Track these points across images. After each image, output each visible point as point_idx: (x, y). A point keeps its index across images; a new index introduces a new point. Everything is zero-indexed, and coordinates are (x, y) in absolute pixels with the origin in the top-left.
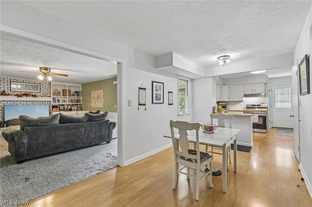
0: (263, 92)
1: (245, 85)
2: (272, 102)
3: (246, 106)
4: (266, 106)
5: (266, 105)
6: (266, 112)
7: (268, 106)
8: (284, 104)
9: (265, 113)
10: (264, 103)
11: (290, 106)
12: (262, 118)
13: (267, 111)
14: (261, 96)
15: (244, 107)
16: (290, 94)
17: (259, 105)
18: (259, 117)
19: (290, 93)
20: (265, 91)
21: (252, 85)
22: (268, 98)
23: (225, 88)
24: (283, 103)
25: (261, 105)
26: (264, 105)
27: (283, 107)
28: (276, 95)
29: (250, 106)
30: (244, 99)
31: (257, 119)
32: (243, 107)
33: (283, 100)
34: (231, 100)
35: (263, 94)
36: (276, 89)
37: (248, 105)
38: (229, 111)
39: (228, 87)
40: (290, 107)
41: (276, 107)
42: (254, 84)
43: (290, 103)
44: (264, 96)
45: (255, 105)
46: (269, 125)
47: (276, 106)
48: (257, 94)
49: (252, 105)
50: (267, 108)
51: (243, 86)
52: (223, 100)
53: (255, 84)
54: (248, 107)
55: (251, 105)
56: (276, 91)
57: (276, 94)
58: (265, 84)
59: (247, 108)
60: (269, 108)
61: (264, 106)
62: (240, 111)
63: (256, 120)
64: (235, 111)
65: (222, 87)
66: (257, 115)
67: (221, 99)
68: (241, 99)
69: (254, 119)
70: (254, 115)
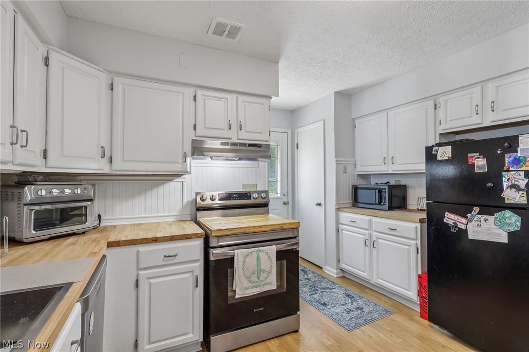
0: (267, 136)
1: (200, 93)
3: (189, 199)
4: (267, 199)
9: (296, 233)
10: (255, 188)
11: (279, 191)
12: (285, 261)
16: (279, 160)
17: (245, 196)
19: (279, 156)
22: (267, 163)
31: (270, 272)
32: (179, 207)
34: (119, 166)
40: (279, 195)
43: (279, 183)
45: (230, 197)
48: (245, 145)
51: (189, 92)
52: (57, 165)
61: (260, 199)
62: (187, 238)
63: (267, 281)
64: (155, 240)
65: (52, 62)
66: (273, 249)
67: (45, 157)
68: (180, 165)
69: (258, 278)
70: (260, 254)
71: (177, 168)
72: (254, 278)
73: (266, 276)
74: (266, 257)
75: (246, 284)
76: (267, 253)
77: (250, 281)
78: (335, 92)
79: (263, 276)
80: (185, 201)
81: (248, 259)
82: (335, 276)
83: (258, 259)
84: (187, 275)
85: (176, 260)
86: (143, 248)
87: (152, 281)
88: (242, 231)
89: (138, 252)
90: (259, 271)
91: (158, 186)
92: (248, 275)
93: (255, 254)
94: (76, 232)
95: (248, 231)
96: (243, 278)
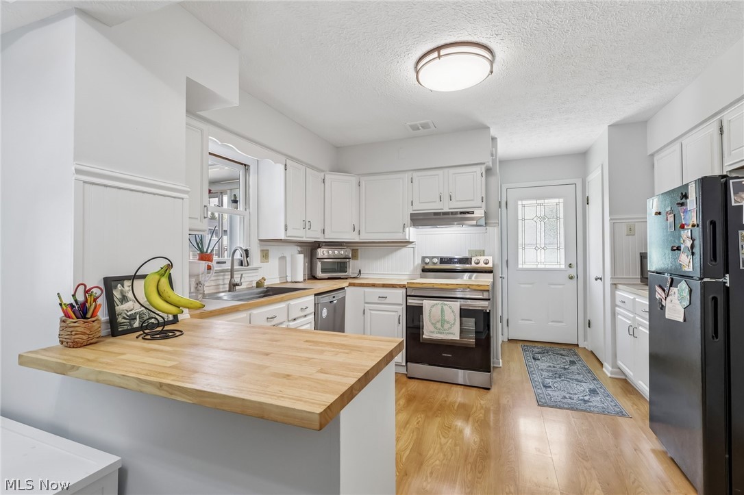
0: (479, 203)
1: (415, 174)
2: (508, 245)
3: (419, 261)
4: (490, 265)
5: (490, 259)
6: (489, 293)
7: (496, 262)
8: (543, 256)
9: (486, 295)
10: (483, 253)
11: (563, 261)
12: (473, 320)
13: (494, 283)
14: (472, 219)
15: (415, 269)
16: (562, 220)
17: (466, 261)
18: (464, 313)
19: (562, 215)
20: (486, 199)
21: (440, 172)
22: (496, 228)
23: (341, 185)
24: (543, 251)
25: (474, 259)
26: (482, 259)
27: (543, 266)
28: (520, 222)
29: (435, 264)
30: (413, 233)
31: (454, 324)
32: (412, 268)
33: (543, 242)
34: (365, 237)
35: (479, 213)
36: (522, 199)
37: (427, 260)
38: (350, 285)
39: (352, 180)
40: (563, 267)
41: (520, 266)
42: (446, 170)
43: (562, 251)
44: (483, 222)
45: (450, 261)
46: (499, 336)
47: (520, 262)
48: (456, 213)
49: (443, 261)
50: (491, 272)
51: (407, 176)
52: (330, 237)
53: (452, 171)
54: (427, 267)
55: (436, 260)
56: (520, 207)
57: (520, 217)
58: (488, 170)
59: (424, 270)
60: (498, 272)
61: (482, 265)
62: (393, 287)
63: (451, 331)
64: (373, 285)
65: (326, 181)
66: (456, 305)
67: (324, 233)
68: (401, 234)
69: (442, 326)
70: (444, 307)
71: (398, 237)
72: (439, 325)
73: (450, 326)
74: (450, 311)
75: (432, 329)
76: (450, 307)
77: (436, 328)
78: (609, 126)
79: (446, 326)
80: (416, 263)
81: (433, 309)
82: (609, 375)
83: (442, 311)
84: (394, 313)
85: (386, 301)
86: (368, 290)
87: (372, 312)
88: (431, 286)
89: (364, 292)
90: (443, 321)
91: (396, 250)
92: (434, 322)
93: (440, 307)
94: (342, 277)
95: (436, 286)
96: (429, 324)
